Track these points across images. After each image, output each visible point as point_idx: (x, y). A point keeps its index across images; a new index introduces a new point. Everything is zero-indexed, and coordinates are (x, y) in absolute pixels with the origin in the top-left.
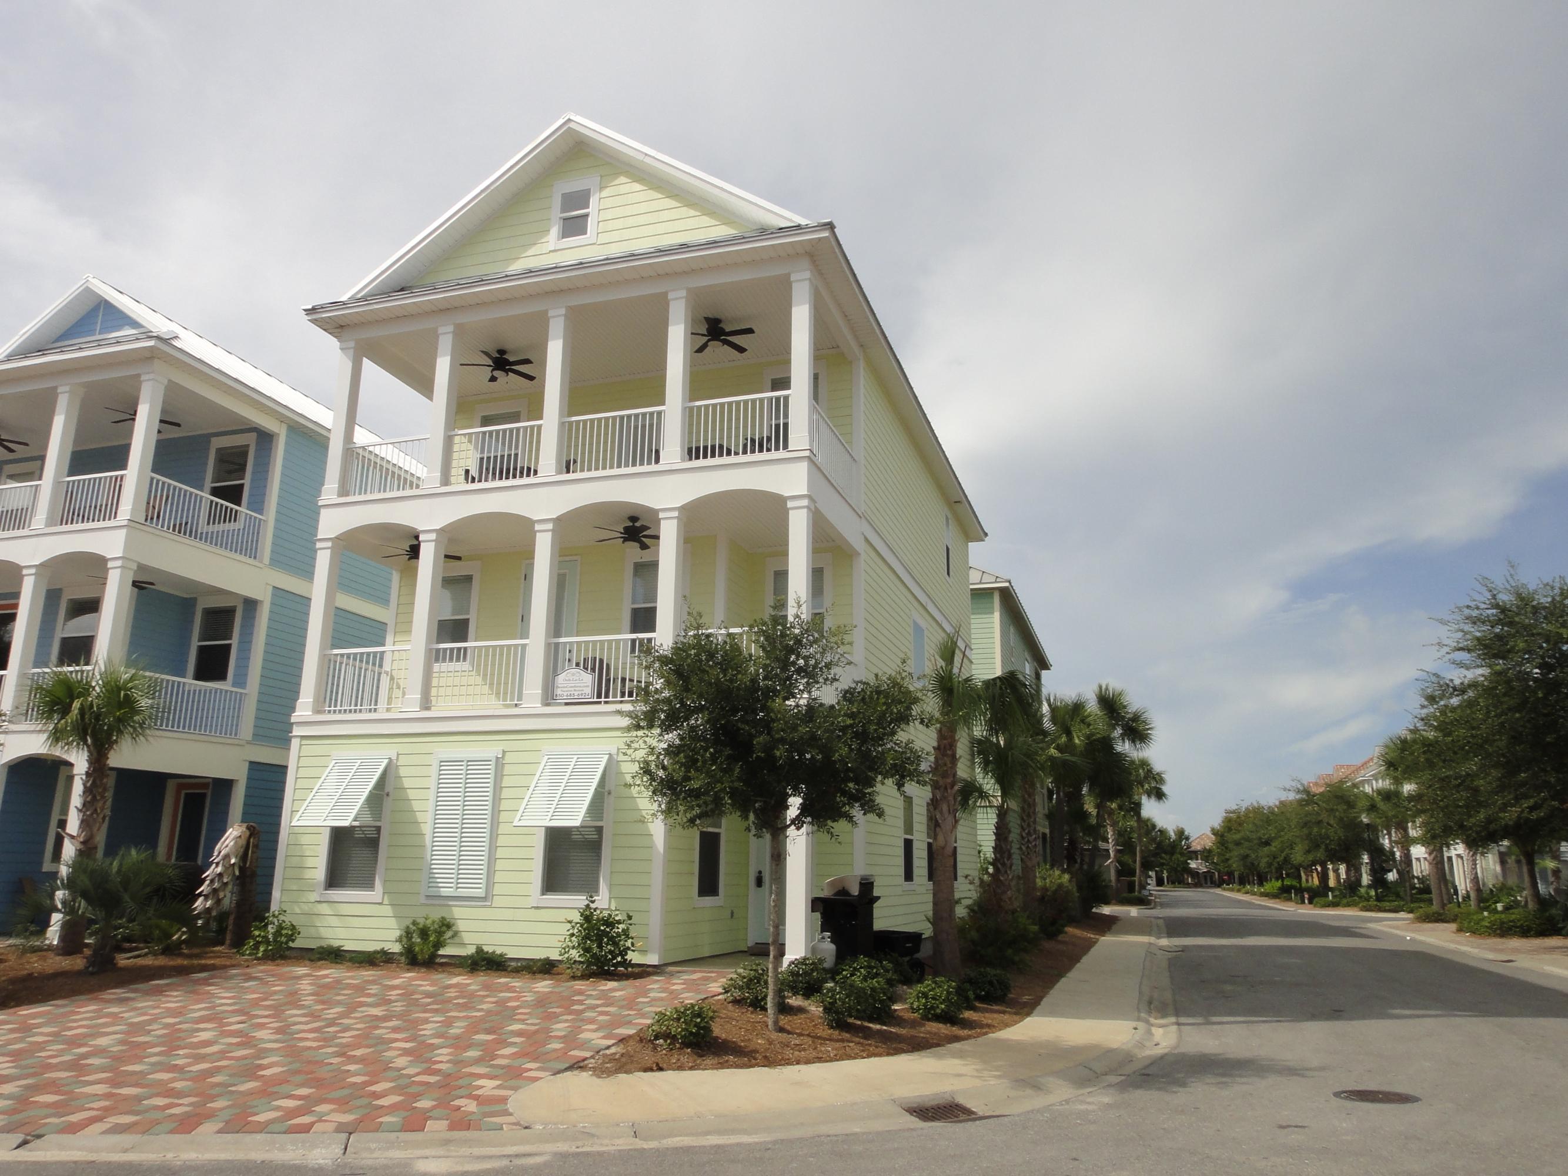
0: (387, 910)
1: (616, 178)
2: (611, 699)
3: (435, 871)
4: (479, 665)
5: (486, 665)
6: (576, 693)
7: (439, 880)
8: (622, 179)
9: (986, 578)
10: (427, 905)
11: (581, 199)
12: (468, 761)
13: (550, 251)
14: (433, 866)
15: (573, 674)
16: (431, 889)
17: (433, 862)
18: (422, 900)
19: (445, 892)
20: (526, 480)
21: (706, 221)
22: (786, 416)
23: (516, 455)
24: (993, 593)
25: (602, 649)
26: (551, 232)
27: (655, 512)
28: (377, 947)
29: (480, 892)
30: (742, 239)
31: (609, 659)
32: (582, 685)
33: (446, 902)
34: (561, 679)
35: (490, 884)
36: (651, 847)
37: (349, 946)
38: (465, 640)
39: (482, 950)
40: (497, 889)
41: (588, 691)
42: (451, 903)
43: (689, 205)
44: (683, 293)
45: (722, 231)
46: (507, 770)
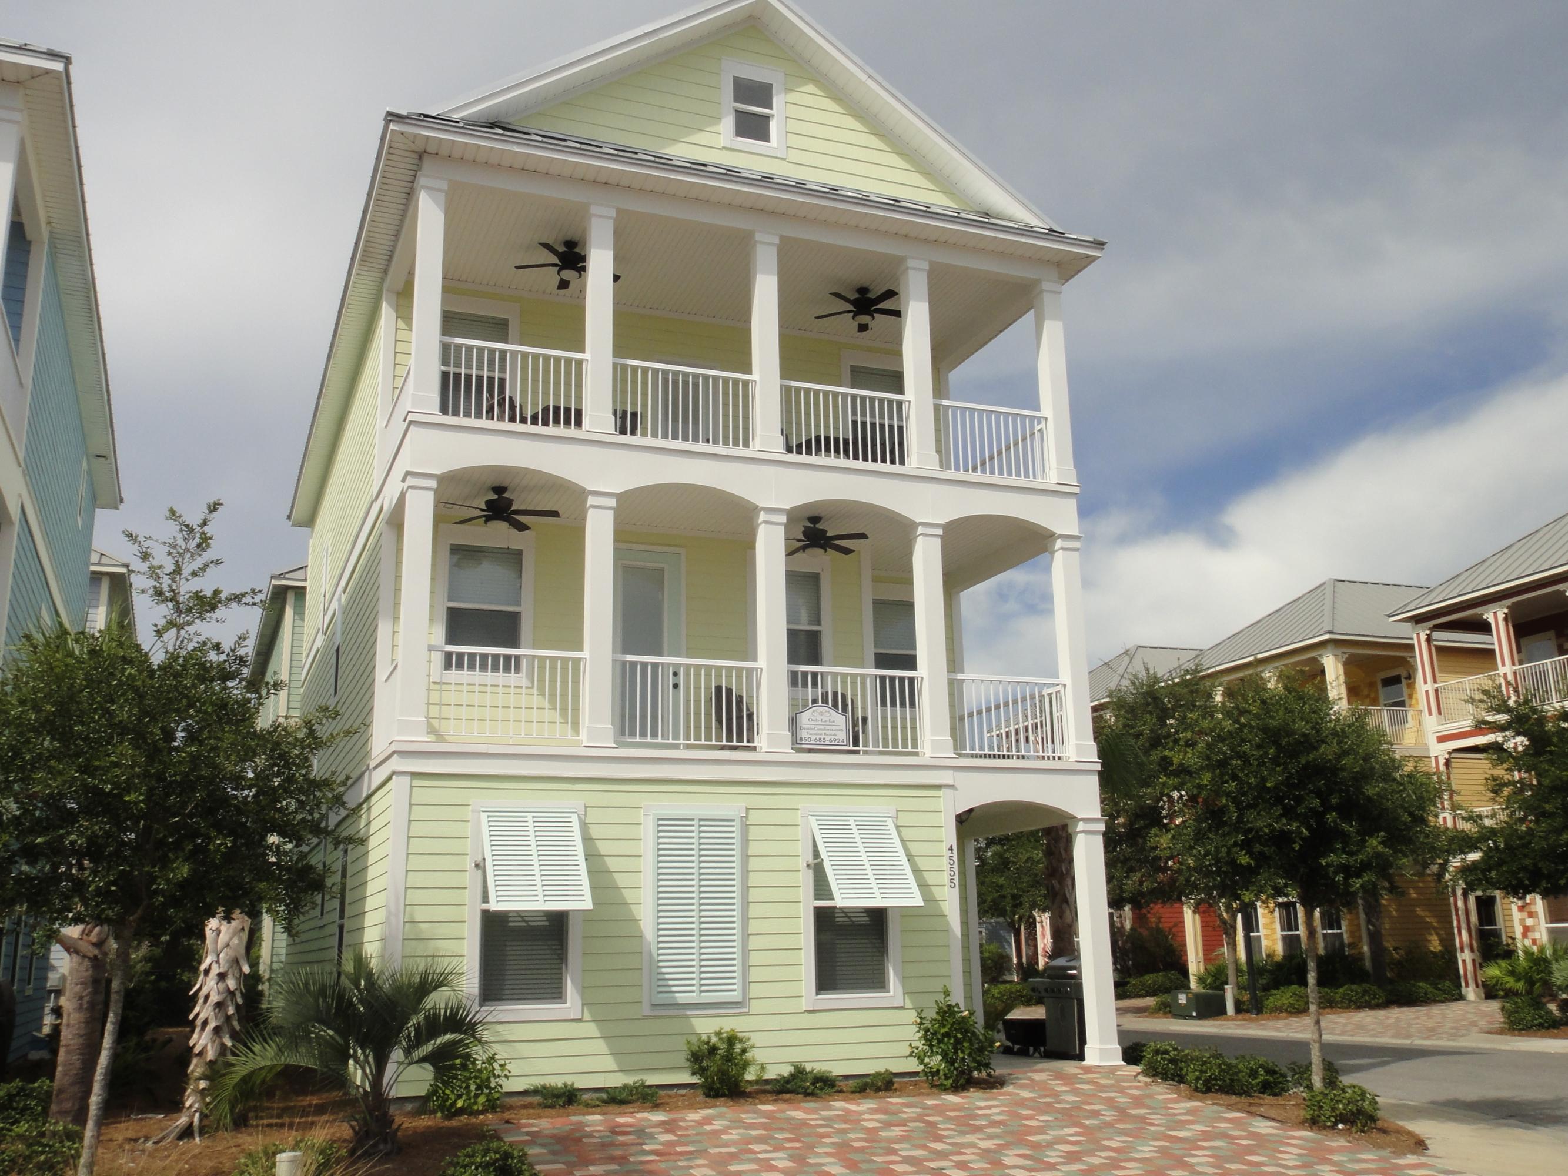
0: (591, 1029)
1: (805, 84)
2: (871, 748)
3: (664, 970)
6: (828, 738)
7: (671, 983)
8: (810, 88)
10: (655, 1017)
11: (761, 93)
12: (701, 820)
13: (724, 148)
14: (661, 964)
15: (821, 714)
16: (661, 995)
17: (661, 958)
18: (647, 1011)
19: (681, 998)
21: (918, 179)
26: (723, 120)
29: (735, 996)
32: (834, 728)
33: (680, 1012)
34: (805, 718)
35: (746, 984)
36: (947, 930)
40: (755, 990)
41: (842, 736)
42: (689, 1013)
43: (901, 154)
44: (925, 266)
45: (938, 201)
46: (753, 832)
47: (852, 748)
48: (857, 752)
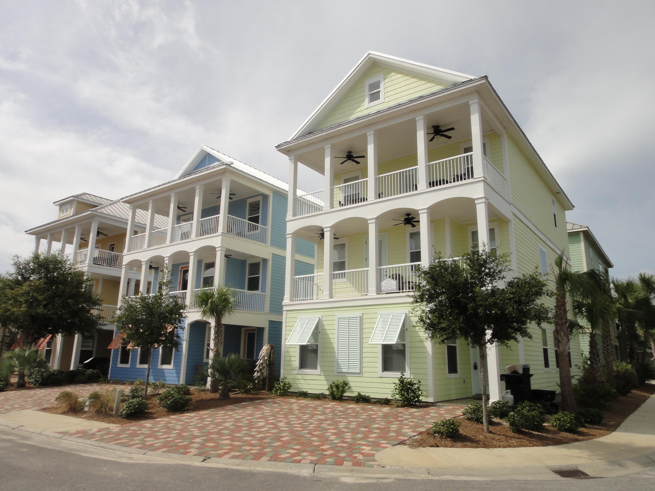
0: (323, 378)
1: (391, 73)
2: (404, 291)
3: (339, 362)
4: (350, 279)
5: (353, 279)
6: (390, 289)
7: (341, 366)
8: (393, 74)
9: (575, 227)
10: (338, 376)
11: (377, 85)
12: (349, 318)
13: (366, 109)
14: (339, 360)
15: (388, 281)
16: (339, 369)
17: (339, 359)
18: (336, 374)
19: (344, 370)
20: (363, 203)
21: (430, 85)
22: (472, 163)
23: (358, 193)
24: (579, 234)
25: (399, 270)
26: (366, 100)
27: (417, 211)
28: (320, 392)
29: (358, 371)
30: (446, 90)
31: (402, 274)
32: (392, 285)
33: (344, 375)
34: (383, 283)
35: (361, 367)
36: (426, 352)
37: (310, 391)
38: (344, 269)
39: (360, 394)
40: (364, 370)
41: (395, 287)
42: (346, 375)
43: (422, 80)
44: (422, 117)
45: (437, 88)
46: (365, 321)
47: (398, 291)
48: (400, 292)
